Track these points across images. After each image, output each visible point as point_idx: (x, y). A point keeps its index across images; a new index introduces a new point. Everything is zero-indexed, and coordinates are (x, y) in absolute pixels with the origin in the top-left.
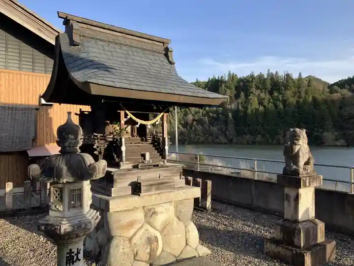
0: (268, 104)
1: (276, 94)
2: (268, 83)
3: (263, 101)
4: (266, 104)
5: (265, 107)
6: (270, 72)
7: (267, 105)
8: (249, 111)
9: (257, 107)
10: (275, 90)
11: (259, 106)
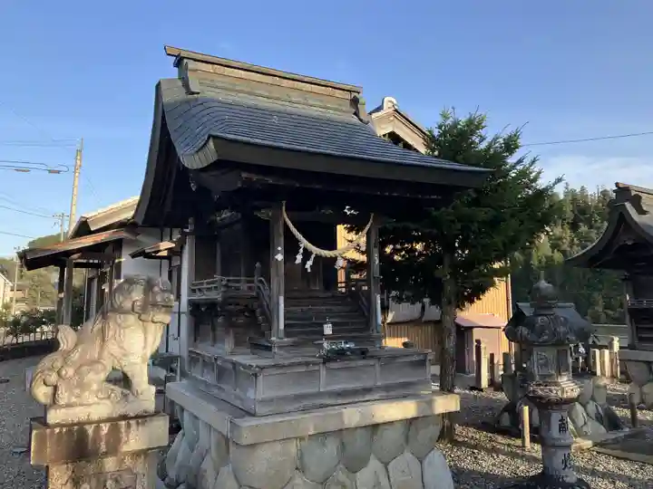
0: (571, 247)
1: (583, 228)
2: (568, 209)
3: (560, 242)
4: (565, 247)
5: (564, 252)
6: (570, 188)
7: (569, 249)
8: (535, 262)
9: (550, 254)
10: (581, 221)
11: (553, 252)
